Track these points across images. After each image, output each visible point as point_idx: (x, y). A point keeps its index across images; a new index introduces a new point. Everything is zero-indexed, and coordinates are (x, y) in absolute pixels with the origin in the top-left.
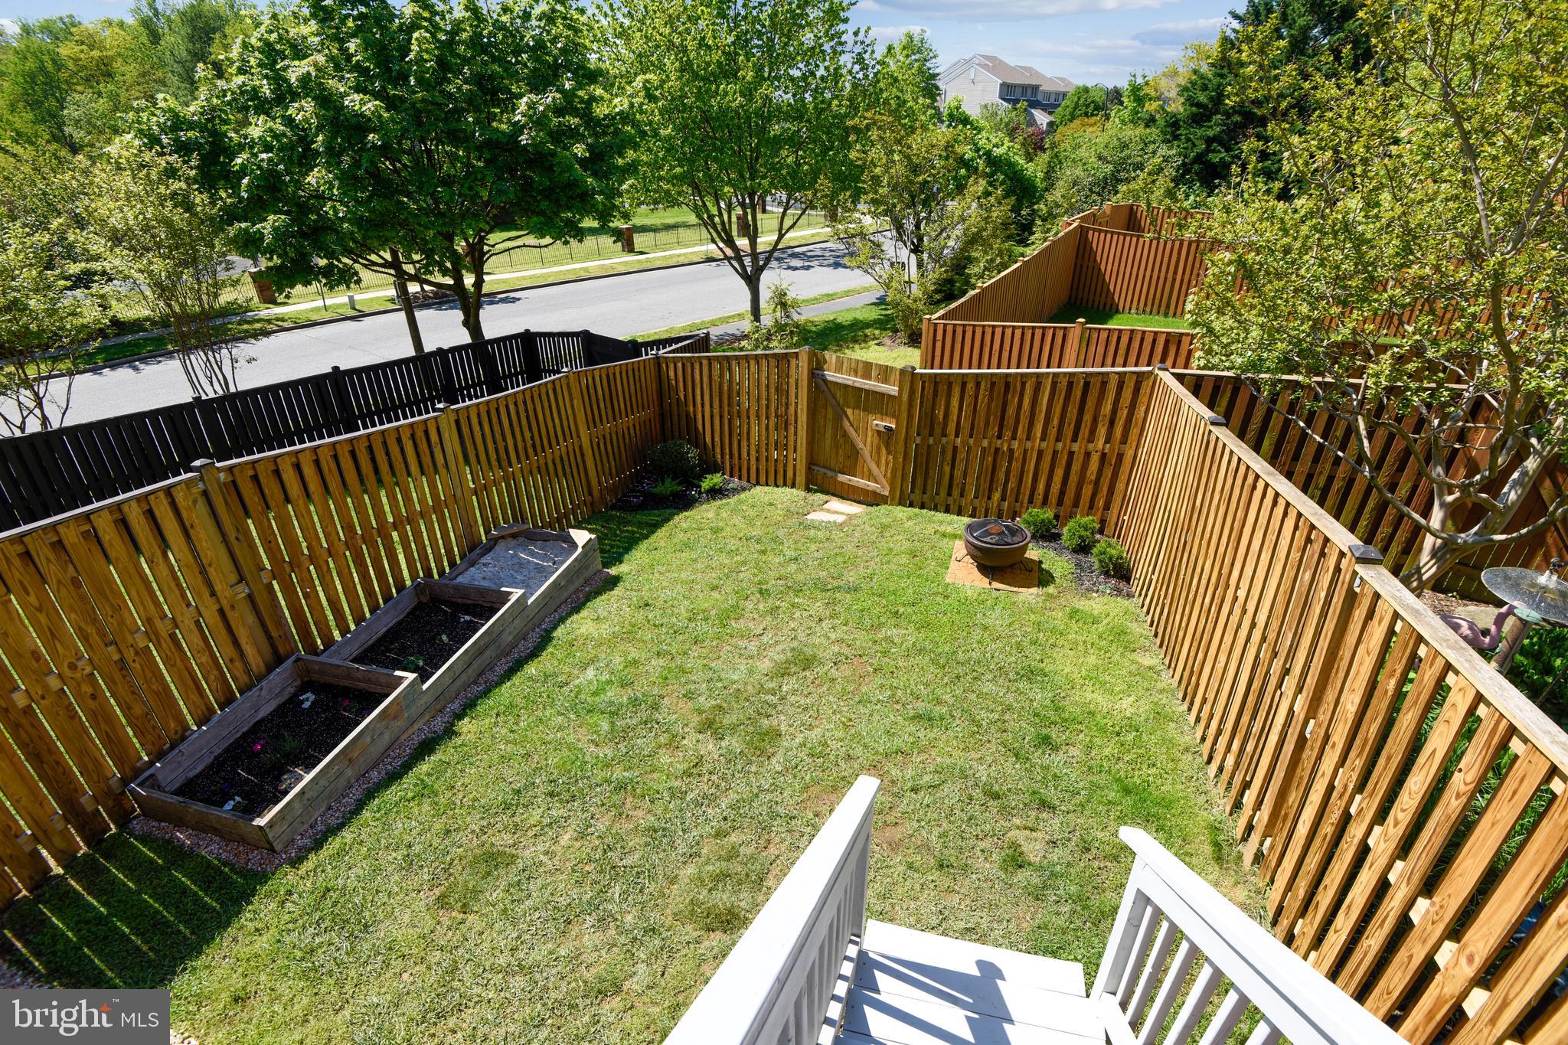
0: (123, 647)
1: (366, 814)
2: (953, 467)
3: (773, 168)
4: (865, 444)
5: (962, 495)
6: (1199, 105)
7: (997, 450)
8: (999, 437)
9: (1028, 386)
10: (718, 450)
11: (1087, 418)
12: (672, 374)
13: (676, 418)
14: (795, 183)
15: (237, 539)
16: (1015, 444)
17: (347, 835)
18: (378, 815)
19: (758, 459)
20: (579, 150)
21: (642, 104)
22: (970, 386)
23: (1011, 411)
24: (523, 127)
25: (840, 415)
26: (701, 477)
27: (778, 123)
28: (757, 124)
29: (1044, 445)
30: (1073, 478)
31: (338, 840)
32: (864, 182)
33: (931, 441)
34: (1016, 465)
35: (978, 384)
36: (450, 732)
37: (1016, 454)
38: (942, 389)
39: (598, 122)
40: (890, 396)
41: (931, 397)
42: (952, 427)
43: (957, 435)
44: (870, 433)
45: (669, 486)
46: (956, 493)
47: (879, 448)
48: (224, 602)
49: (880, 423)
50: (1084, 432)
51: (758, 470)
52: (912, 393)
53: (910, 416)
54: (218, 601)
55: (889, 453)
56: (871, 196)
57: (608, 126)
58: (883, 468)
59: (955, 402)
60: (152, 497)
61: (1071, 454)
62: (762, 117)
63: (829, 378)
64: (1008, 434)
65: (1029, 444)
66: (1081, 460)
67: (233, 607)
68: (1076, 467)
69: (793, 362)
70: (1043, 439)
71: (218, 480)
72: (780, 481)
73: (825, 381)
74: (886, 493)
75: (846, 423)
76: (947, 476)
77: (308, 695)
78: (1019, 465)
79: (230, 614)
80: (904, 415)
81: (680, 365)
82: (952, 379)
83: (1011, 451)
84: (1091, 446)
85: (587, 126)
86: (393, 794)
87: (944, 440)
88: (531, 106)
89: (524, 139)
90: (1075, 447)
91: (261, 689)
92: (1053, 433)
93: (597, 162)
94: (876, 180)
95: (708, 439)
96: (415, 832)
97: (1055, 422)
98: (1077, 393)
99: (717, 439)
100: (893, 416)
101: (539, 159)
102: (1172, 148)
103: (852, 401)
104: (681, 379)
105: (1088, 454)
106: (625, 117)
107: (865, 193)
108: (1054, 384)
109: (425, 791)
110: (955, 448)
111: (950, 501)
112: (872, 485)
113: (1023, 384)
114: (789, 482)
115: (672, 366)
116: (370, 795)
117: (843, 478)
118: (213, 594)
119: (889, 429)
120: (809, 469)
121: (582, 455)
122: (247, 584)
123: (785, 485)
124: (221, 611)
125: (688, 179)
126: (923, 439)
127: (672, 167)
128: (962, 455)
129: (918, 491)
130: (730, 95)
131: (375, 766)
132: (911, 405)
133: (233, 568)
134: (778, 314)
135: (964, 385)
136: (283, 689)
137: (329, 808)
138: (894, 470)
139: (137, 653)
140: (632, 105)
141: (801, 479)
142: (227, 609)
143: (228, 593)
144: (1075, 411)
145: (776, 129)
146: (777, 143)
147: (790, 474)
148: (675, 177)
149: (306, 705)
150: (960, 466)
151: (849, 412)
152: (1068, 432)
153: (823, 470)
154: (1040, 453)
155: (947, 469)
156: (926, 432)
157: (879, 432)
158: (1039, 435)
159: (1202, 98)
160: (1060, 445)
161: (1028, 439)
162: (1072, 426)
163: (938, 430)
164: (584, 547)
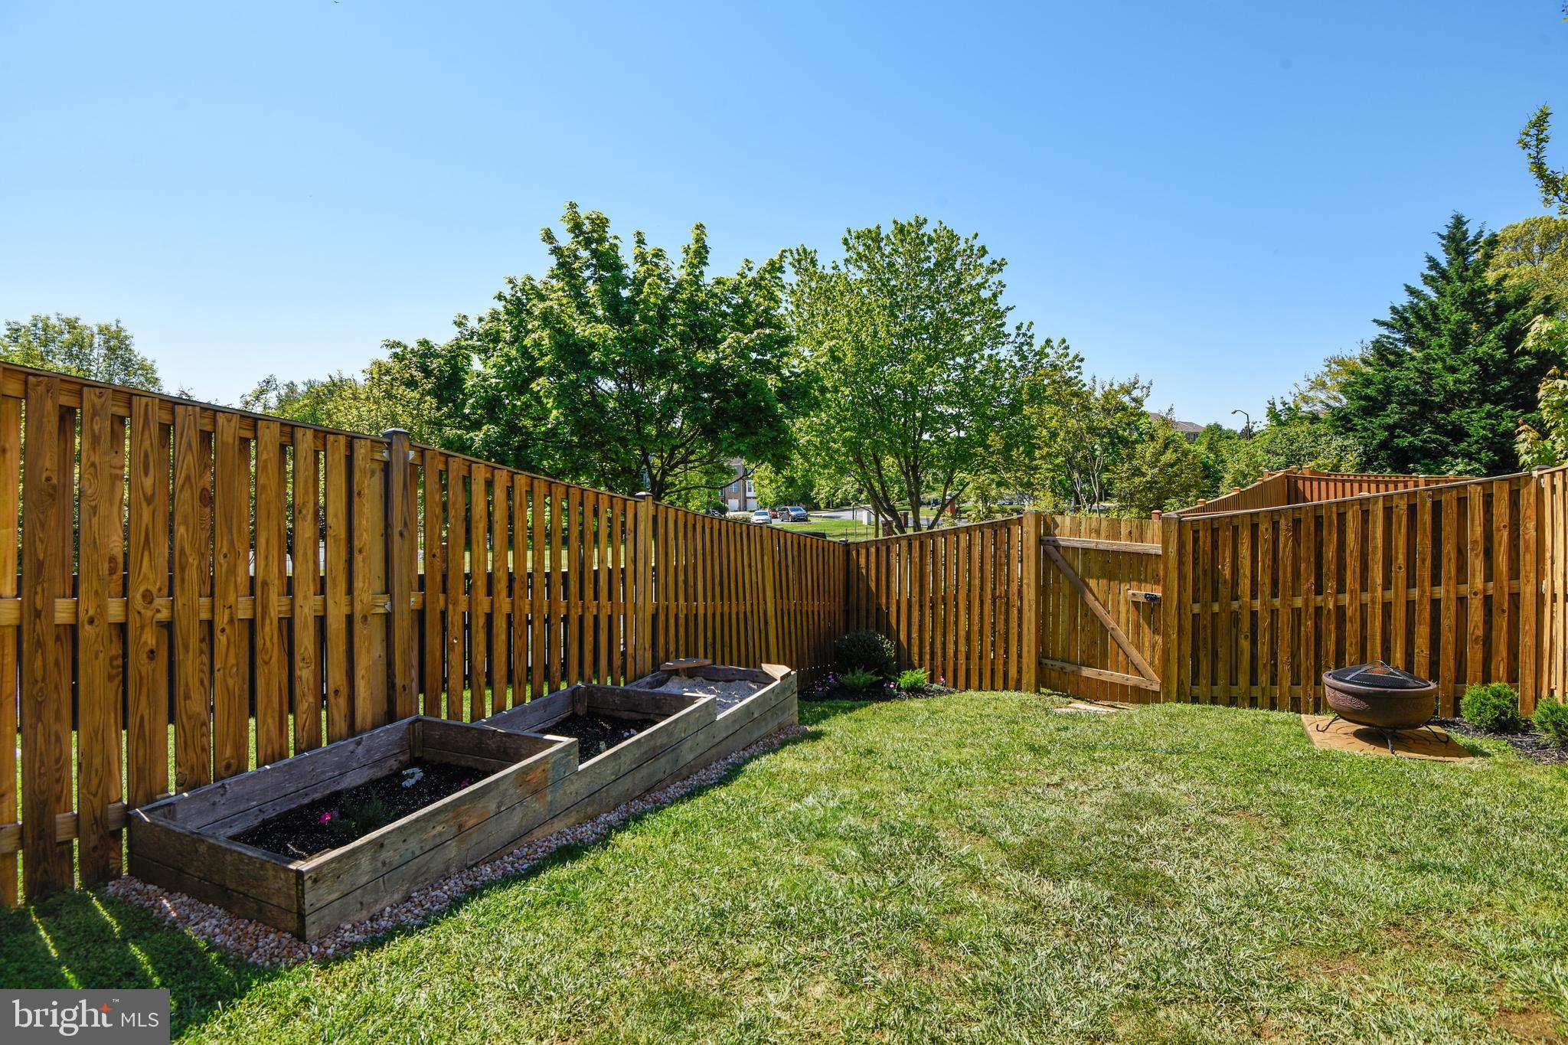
0: (218, 603)
1: (465, 916)
2: (1254, 642)
4: (1120, 621)
5: (1273, 682)
6: (1367, 398)
7: (1318, 610)
8: (1319, 591)
9: (1349, 516)
10: (915, 649)
11: (1449, 548)
12: (862, 561)
13: (863, 613)
15: (401, 534)
16: (1346, 599)
17: (425, 941)
18: (482, 919)
19: (968, 658)
22: (1264, 527)
23: (1330, 553)
25: (1079, 589)
26: (898, 672)
29: (1390, 595)
30: (1448, 637)
31: (411, 941)
33: (1216, 608)
34: (1352, 629)
35: (1275, 525)
36: (603, 840)
37: (1349, 612)
38: (1226, 535)
40: (1150, 556)
41: (1208, 548)
42: (1245, 585)
43: (1254, 596)
44: (1123, 608)
45: (861, 677)
46: (1264, 678)
47: (1138, 626)
48: (358, 607)
49: (1139, 592)
50: (1449, 568)
51: (968, 671)
52: (1181, 545)
53: (1181, 577)
54: (352, 604)
55: (1156, 631)
58: (1148, 654)
59: (1245, 551)
60: (331, 438)
61: (1435, 603)
63: (1062, 543)
64: (1331, 585)
65: (1366, 597)
66: (1453, 609)
67: (365, 618)
68: (1447, 621)
69: (1016, 530)
70: (1387, 585)
71: (406, 456)
72: (999, 682)
73: (1057, 547)
74: (1156, 688)
75: (1090, 597)
76: (1247, 656)
77: (416, 770)
78: (1357, 625)
79: (358, 626)
80: (1174, 575)
81: (873, 550)
82: (1236, 522)
83: (1340, 610)
84: (1464, 589)
86: (512, 896)
87: (1235, 605)
90: (1441, 592)
91: (359, 743)
92: (1400, 576)
95: (903, 636)
96: (540, 950)
97: (1401, 559)
98: (1426, 517)
99: (915, 635)
100: (1157, 580)
102: (1348, 438)
103: (1095, 569)
104: (873, 566)
105: (1462, 601)
108: (1388, 511)
109: (560, 900)
110: (1254, 614)
111: (1256, 691)
112: (1132, 679)
113: (1342, 517)
114: (1012, 683)
115: (863, 552)
116: (475, 892)
117: (1087, 672)
118: (350, 591)
119: (1151, 598)
120: (1039, 664)
121: (766, 623)
122: (392, 599)
123: (1006, 688)
124: (350, 619)
126: (1205, 606)
128: (1264, 623)
129: (1204, 681)
131: (490, 859)
132: (1181, 563)
133: (382, 574)
135: (1255, 528)
136: (385, 759)
137: (408, 899)
138: (1166, 652)
139: (231, 621)
141: (1029, 676)
142: (358, 618)
143: (366, 597)
144: (1428, 542)
147: (1013, 672)
149: (409, 783)
150: (1264, 640)
151: (1092, 583)
152: (1424, 572)
153: (1059, 664)
154: (1387, 607)
155: (1245, 644)
156: (1208, 596)
157: (1136, 604)
158: (1379, 580)
159: (1370, 391)
160: (1415, 593)
161: (1364, 588)
162: (1428, 563)
163: (1224, 591)
164: (782, 678)
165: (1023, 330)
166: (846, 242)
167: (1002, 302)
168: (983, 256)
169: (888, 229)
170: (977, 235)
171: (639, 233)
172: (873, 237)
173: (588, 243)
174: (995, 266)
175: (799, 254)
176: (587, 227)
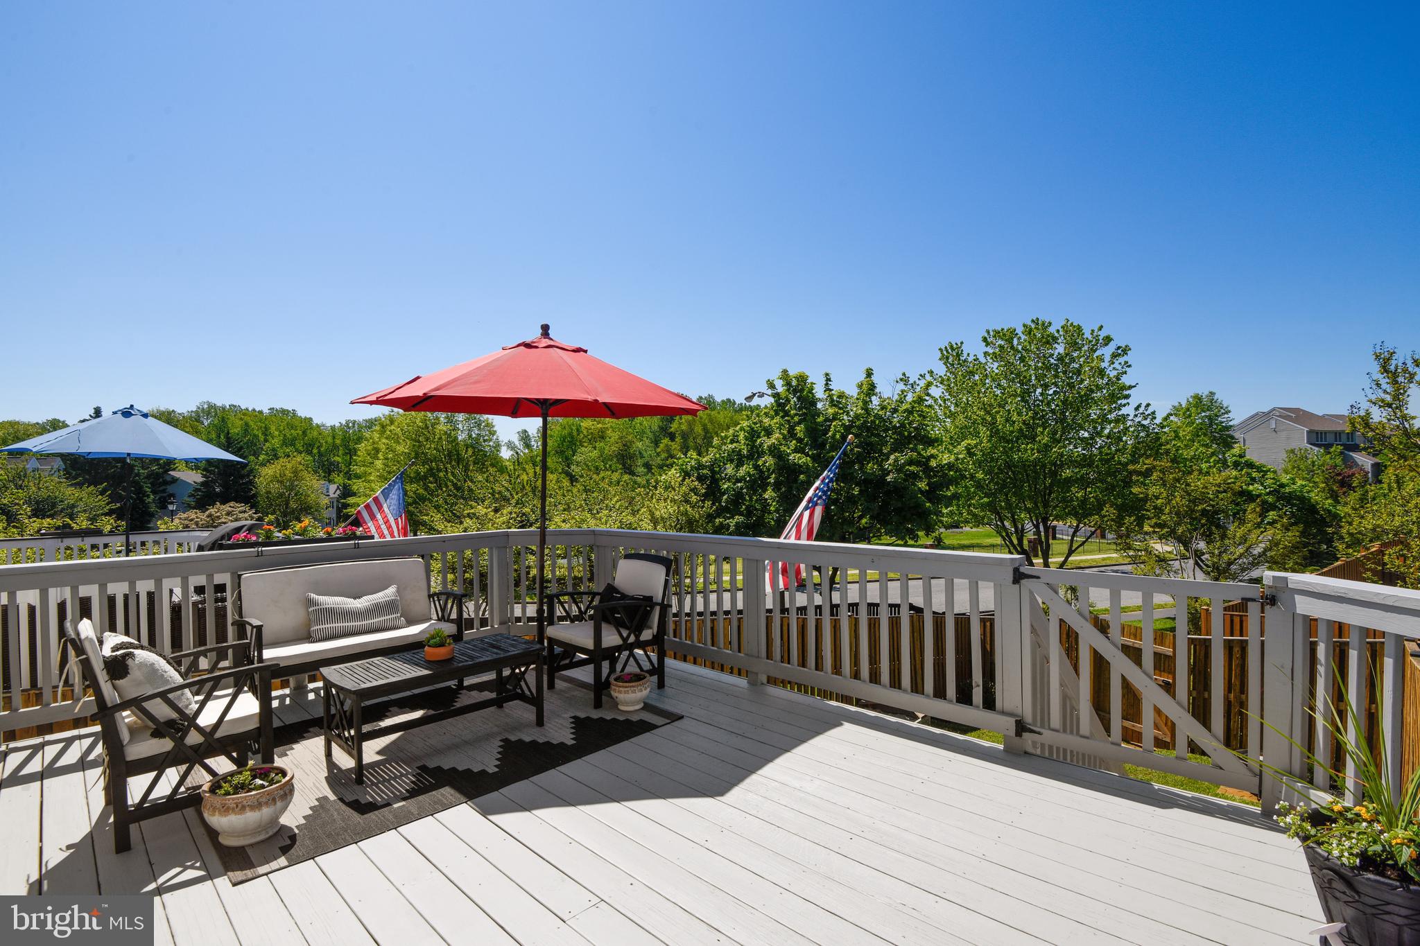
3: (1064, 500)
14: (1082, 512)
20: (923, 485)
21: (965, 458)
24: (890, 472)
27: (1069, 468)
28: (1050, 469)
32: (1147, 510)
33: (1206, 695)
39: (932, 469)
40: (1166, 656)
41: (1202, 658)
49: (1159, 677)
56: (1154, 521)
57: (938, 472)
62: (1055, 464)
74: (1168, 740)
81: (988, 624)
85: (924, 472)
88: (896, 460)
89: (889, 478)
93: (932, 494)
94: (1159, 510)
100: (1169, 673)
101: (898, 491)
106: (950, 466)
107: (1149, 518)
117: (1127, 723)
119: (1167, 683)
125: (992, 507)
126: (1198, 693)
127: (981, 498)
130: (1029, 452)
134: (1069, 596)
140: (957, 459)
145: (1067, 473)
146: (1069, 482)
148: (982, 504)
156: (1201, 687)
164: (922, 718)
165: (1141, 410)
166: (985, 340)
167: (1126, 380)
168: (1106, 345)
169: (1020, 330)
170: (1102, 327)
171: (827, 374)
172: (1009, 335)
173: (795, 392)
174: (1119, 351)
175: (947, 351)
176: (794, 383)
